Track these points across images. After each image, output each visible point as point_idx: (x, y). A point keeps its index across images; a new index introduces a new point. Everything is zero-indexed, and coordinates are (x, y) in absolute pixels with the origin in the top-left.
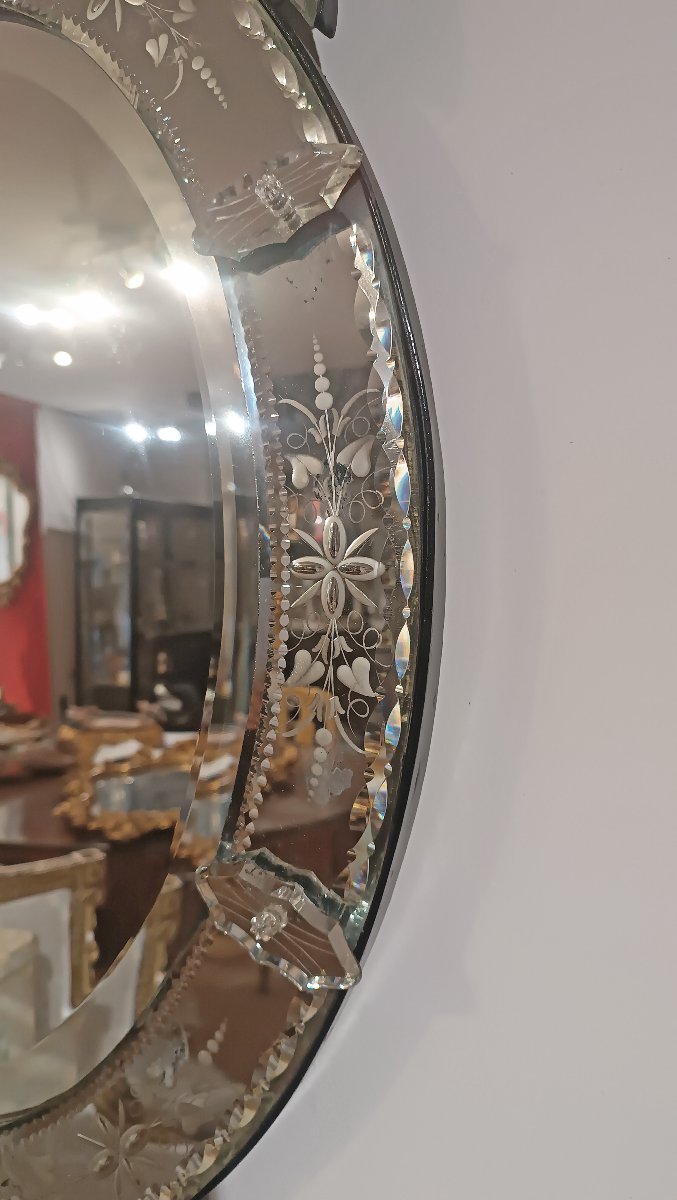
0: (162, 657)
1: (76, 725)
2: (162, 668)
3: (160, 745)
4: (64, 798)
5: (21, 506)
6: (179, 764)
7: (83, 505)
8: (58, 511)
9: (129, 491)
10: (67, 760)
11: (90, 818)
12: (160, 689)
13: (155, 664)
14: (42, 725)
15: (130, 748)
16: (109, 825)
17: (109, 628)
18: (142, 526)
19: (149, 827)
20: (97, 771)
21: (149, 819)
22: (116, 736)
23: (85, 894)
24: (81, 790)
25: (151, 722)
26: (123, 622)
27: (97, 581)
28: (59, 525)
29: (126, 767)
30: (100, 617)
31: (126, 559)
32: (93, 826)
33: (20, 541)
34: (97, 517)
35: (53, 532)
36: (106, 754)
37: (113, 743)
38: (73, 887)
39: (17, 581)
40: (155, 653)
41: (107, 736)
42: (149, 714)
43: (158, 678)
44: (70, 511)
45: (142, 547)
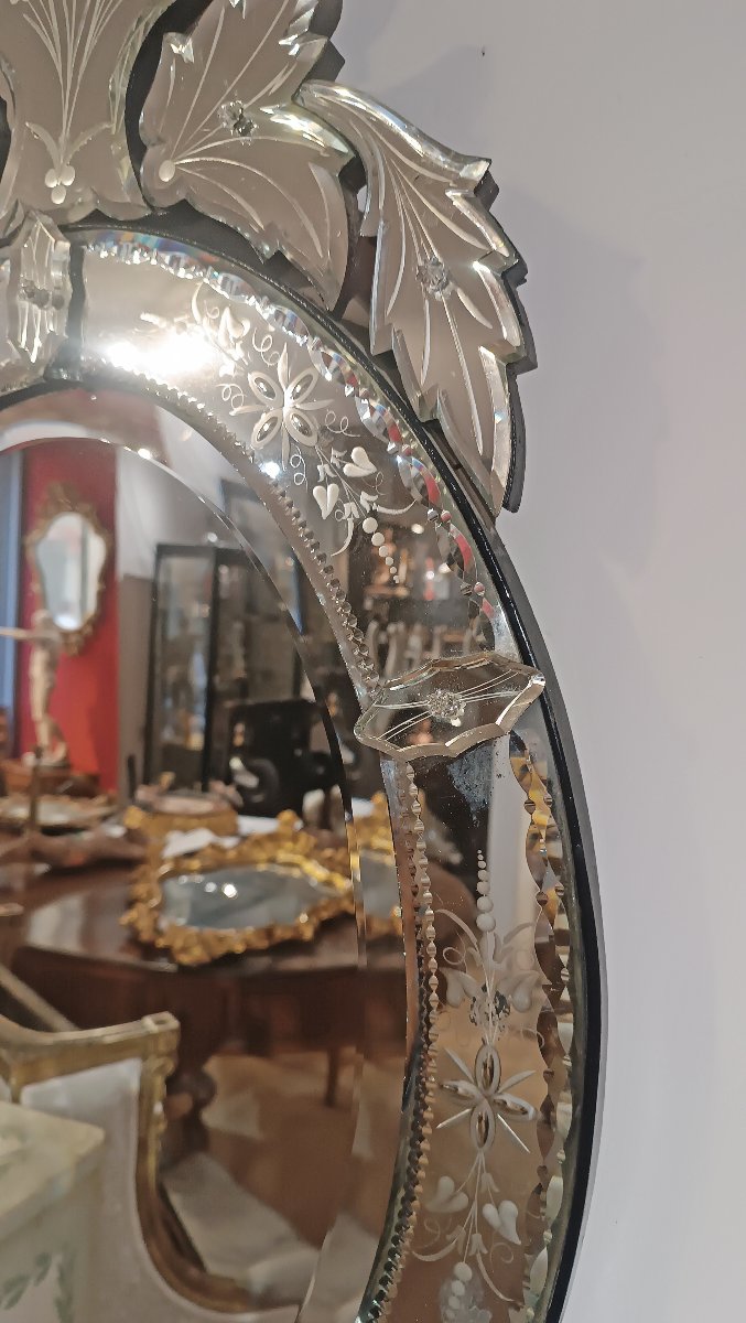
0: (240, 728)
1: (146, 807)
2: (239, 741)
3: (234, 832)
4: (131, 904)
5: (97, 548)
6: (255, 862)
7: (163, 551)
8: (136, 558)
9: (213, 538)
10: (136, 851)
11: (158, 932)
12: (236, 763)
13: (232, 735)
14: (110, 802)
15: (201, 838)
16: (178, 944)
17: (183, 683)
18: (224, 570)
19: (220, 951)
20: (165, 869)
21: (221, 940)
22: (187, 823)
23: (155, 1063)
24: (150, 896)
25: (225, 806)
26: (199, 679)
27: (173, 631)
28: (137, 571)
29: (195, 864)
30: (173, 673)
31: (206, 610)
32: (161, 943)
33: (93, 587)
34: (176, 563)
35: (129, 578)
36: (178, 844)
37: (185, 830)
38: (144, 1058)
39: (89, 630)
40: (233, 723)
41: (178, 821)
42: (224, 797)
43: (233, 751)
44: (148, 556)
45: (223, 594)
